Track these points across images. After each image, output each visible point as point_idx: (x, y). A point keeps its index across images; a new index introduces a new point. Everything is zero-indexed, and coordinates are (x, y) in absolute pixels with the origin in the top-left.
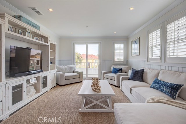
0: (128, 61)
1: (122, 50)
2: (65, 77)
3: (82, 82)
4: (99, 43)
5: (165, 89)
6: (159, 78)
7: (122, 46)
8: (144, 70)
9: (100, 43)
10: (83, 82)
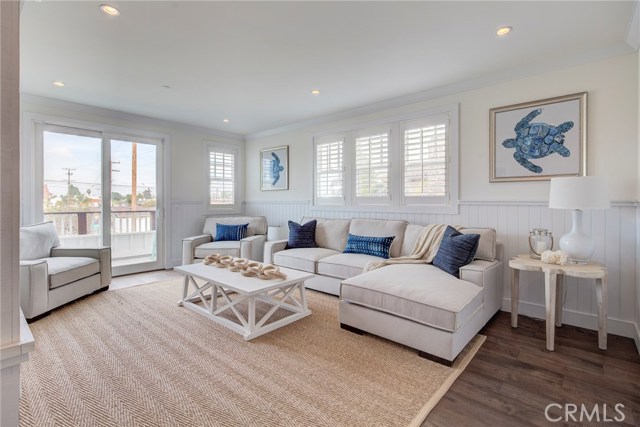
0: (244, 203)
1: (229, 173)
2: (50, 277)
3: (106, 288)
4: (160, 142)
5: (375, 248)
6: (354, 231)
7: (229, 159)
8: (315, 222)
9: (163, 141)
10: (110, 289)
